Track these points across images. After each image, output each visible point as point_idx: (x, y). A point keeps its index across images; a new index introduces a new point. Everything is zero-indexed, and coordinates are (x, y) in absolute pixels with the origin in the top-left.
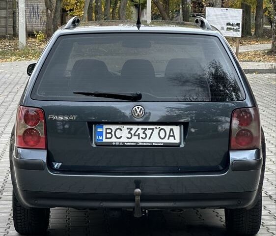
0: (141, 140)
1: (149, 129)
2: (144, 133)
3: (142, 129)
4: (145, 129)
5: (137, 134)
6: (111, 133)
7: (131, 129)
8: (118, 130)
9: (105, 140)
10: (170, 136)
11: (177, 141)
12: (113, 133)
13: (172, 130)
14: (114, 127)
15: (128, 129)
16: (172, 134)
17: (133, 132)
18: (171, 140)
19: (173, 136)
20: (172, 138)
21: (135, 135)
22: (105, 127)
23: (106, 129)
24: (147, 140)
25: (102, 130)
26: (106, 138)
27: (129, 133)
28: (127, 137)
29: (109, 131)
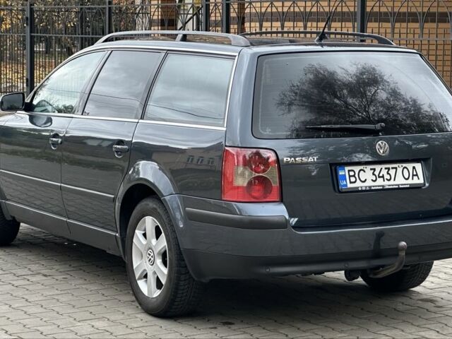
0: (387, 183)
1: (392, 168)
2: (388, 173)
3: (386, 168)
4: (389, 169)
5: (381, 175)
6: (354, 176)
7: (374, 170)
8: (362, 172)
9: (350, 185)
10: (413, 175)
11: (421, 181)
12: (357, 176)
13: (414, 168)
14: (356, 169)
15: (371, 169)
16: (415, 173)
17: (377, 173)
18: (416, 181)
19: (417, 175)
20: (415, 178)
21: (379, 177)
22: (347, 169)
23: (349, 171)
24: (392, 182)
25: (343, 173)
26: (351, 182)
27: (373, 174)
28: (372, 180)
29: (352, 173)
